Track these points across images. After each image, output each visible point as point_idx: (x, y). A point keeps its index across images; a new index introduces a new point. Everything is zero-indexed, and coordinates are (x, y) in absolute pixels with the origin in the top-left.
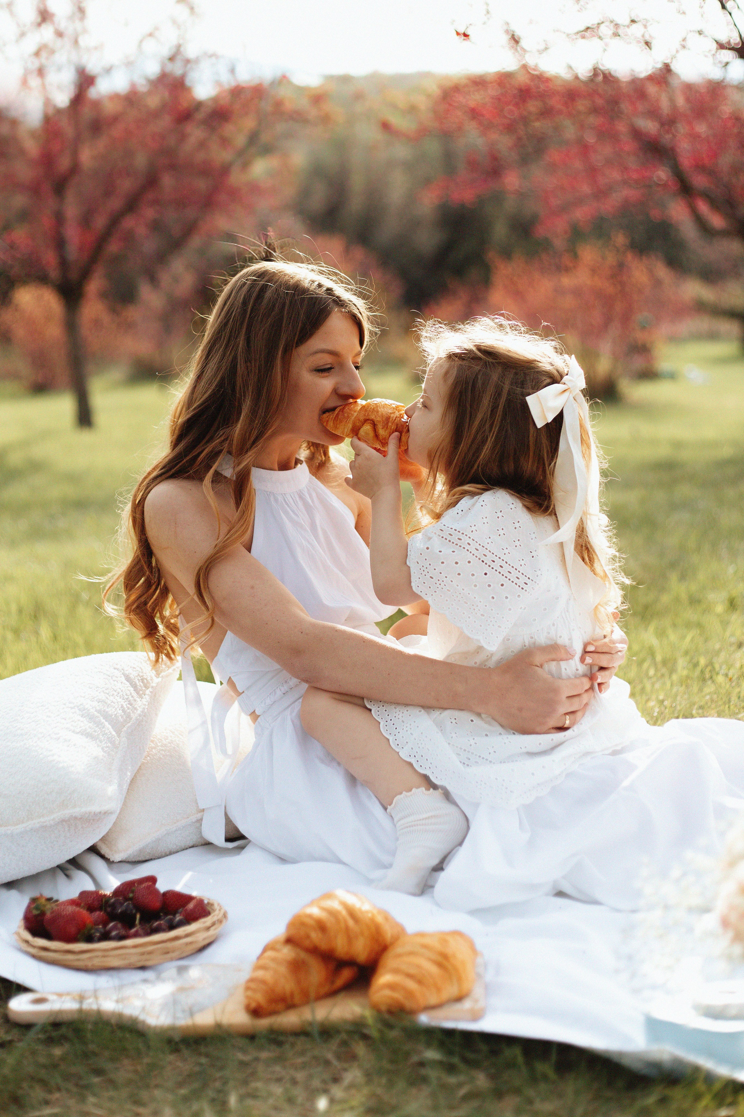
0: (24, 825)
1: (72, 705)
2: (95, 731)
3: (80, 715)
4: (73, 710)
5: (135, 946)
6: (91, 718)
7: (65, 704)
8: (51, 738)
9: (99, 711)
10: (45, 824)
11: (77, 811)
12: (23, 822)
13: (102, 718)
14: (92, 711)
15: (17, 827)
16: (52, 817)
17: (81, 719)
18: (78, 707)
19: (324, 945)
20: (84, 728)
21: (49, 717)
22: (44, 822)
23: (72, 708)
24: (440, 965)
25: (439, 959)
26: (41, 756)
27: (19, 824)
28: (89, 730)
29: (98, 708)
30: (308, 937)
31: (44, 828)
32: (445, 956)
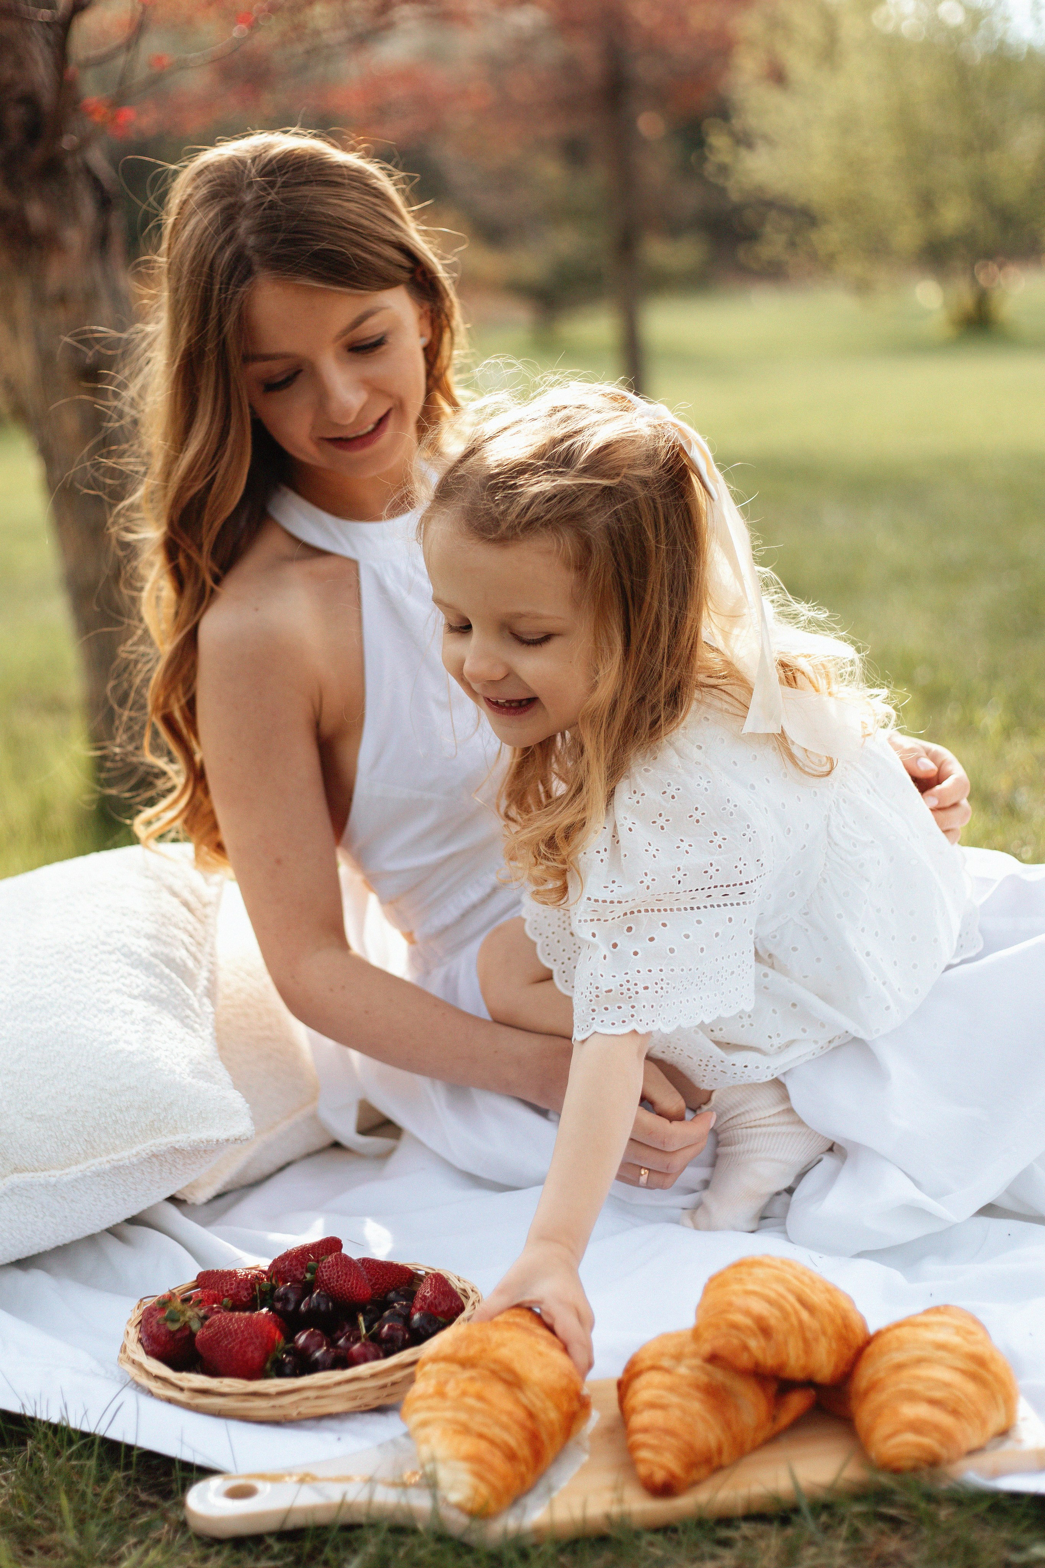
0: (81, 1167)
1: (109, 948)
2: (162, 991)
3: (128, 964)
4: (114, 957)
5: (373, 1376)
6: (148, 967)
7: (96, 947)
8: (100, 1011)
9: (154, 955)
10: (121, 1163)
11: (181, 1139)
12: (77, 1163)
13: (163, 967)
14: (145, 955)
15: (67, 1171)
16: (134, 1152)
17: (135, 972)
18: (119, 950)
19: (769, 1361)
20: (143, 987)
21: (80, 971)
22: (119, 1160)
23: (110, 953)
24: (973, 1377)
25: (972, 1367)
26: (95, 1044)
27: (70, 1165)
28: (153, 991)
29: (152, 950)
30: (745, 1348)
31: (117, 1169)
32: (980, 1361)
